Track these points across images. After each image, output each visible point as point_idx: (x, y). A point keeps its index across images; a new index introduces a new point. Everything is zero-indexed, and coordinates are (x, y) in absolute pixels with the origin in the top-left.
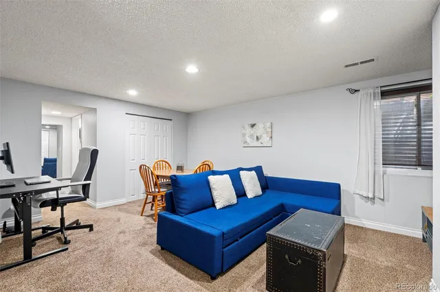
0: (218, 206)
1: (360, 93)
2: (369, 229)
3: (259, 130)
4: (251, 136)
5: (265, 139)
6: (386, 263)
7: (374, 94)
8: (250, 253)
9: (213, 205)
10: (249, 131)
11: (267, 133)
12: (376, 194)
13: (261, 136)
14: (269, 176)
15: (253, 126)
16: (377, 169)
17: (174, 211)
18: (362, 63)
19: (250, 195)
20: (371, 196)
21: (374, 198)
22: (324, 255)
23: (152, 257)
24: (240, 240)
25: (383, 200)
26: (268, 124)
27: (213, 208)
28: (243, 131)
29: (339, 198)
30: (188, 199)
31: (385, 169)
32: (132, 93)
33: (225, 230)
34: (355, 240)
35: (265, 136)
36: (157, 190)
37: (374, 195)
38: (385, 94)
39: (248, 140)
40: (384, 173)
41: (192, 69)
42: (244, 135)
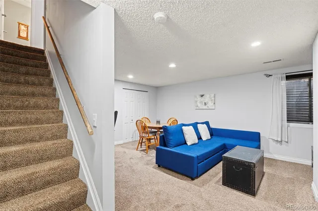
0: (189, 143)
1: (272, 77)
2: (278, 160)
3: (206, 99)
4: (201, 102)
5: (210, 104)
6: (288, 176)
7: (282, 77)
8: (209, 170)
9: (186, 143)
10: (199, 99)
11: (212, 100)
12: (283, 139)
13: (208, 102)
14: (213, 127)
15: (202, 96)
16: (283, 123)
17: (165, 145)
18: (273, 61)
19: (204, 138)
20: (279, 140)
21: (282, 141)
22: (255, 165)
23: (155, 170)
24: (205, 161)
25: (287, 142)
26: (213, 95)
27: (186, 145)
28: (196, 100)
29: (260, 141)
30: (172, 139)
31: (288, 124)
32: (131, 77)
33: (198, 155)
34: (270, 165)
35: (210, 102)
36: (147, 135)
37: (281, 139)
38: (289, 77)
39: (199, 105)
40: (288, 126)
41: (172, 65)
42: (196, 102)
